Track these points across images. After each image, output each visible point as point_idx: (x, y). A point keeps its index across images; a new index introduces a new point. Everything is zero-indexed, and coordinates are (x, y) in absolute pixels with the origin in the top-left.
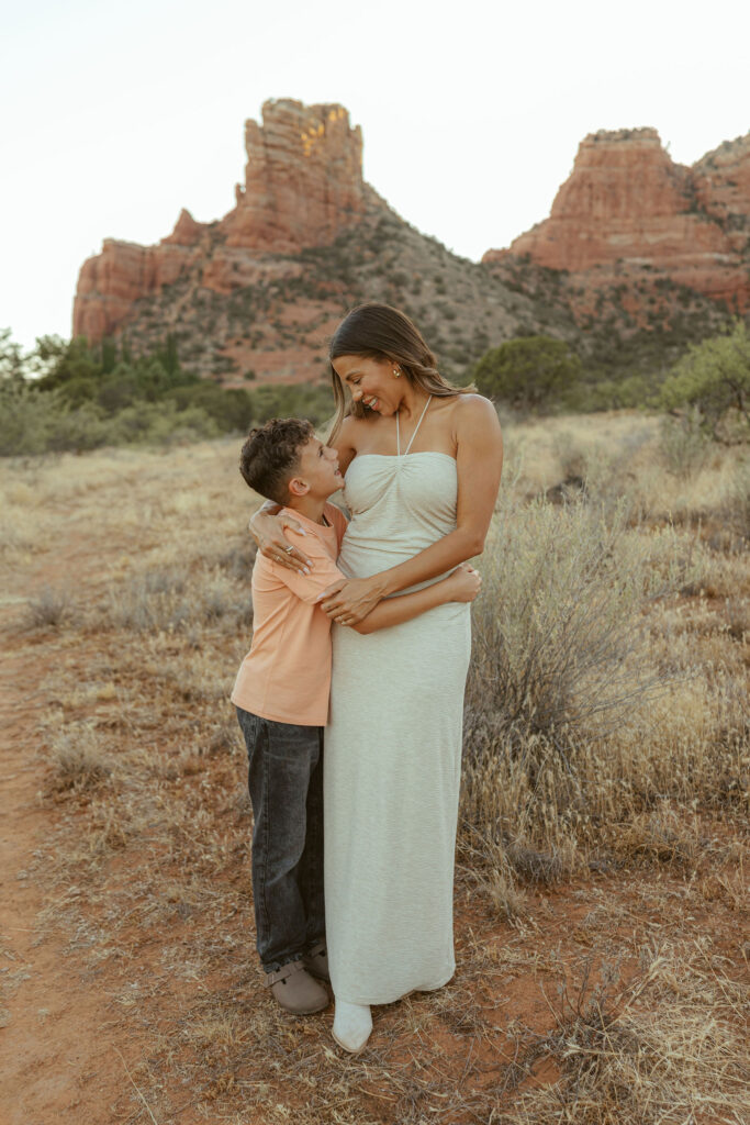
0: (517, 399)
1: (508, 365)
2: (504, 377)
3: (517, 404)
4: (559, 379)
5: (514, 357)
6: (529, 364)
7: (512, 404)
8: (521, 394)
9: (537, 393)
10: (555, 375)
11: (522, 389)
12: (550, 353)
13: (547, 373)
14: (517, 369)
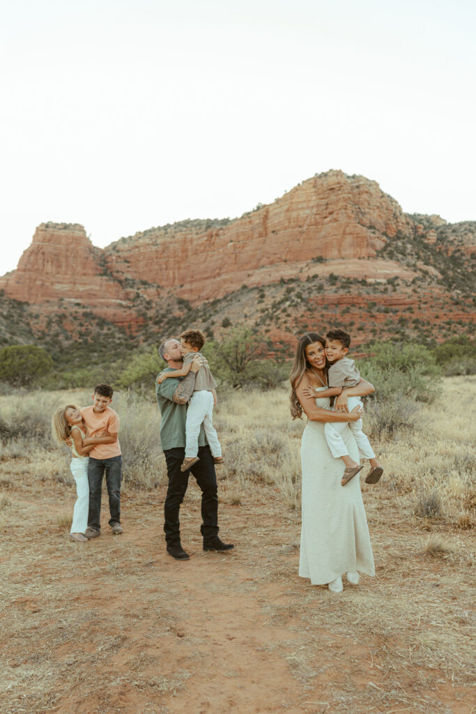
0: (15, 380)
1: (9, 360)
2: (7, 368)
3: (15, 383)
4: (40, 370)
5: (13, 356)
6: (23, 360)
7: (11, 383)
8: (17, 378)
9: (27, 378)
10: (38, 368)
11: (18, 375)
12: (35, 355)
13: (33, 366)
14: (14, 363)
